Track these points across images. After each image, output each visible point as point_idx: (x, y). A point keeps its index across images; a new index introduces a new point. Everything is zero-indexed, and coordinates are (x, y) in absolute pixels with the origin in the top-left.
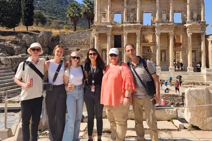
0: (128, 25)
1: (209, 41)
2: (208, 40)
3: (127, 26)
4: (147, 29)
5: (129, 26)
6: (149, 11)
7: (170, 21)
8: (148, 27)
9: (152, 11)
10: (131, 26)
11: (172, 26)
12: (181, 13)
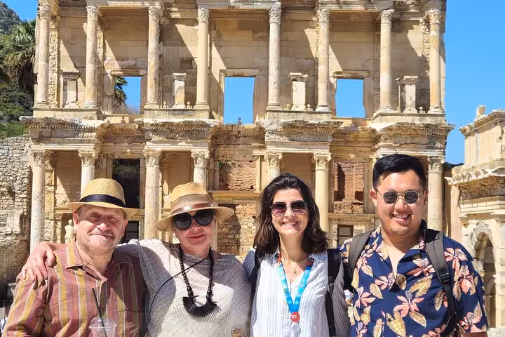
0: (160, 120)
1: (450, 186)
2: (450, 184)
3: (157, 125)
4: (237, 137)
5: (164, 124)
6: (246, 72)
7: (319, 109)
8: (239, 132)
9: (256, 72)
10: (172, 124)
11: (325, 126)
12: (362, 80)
